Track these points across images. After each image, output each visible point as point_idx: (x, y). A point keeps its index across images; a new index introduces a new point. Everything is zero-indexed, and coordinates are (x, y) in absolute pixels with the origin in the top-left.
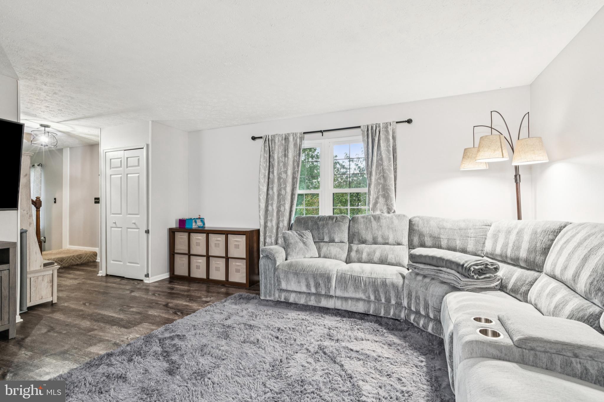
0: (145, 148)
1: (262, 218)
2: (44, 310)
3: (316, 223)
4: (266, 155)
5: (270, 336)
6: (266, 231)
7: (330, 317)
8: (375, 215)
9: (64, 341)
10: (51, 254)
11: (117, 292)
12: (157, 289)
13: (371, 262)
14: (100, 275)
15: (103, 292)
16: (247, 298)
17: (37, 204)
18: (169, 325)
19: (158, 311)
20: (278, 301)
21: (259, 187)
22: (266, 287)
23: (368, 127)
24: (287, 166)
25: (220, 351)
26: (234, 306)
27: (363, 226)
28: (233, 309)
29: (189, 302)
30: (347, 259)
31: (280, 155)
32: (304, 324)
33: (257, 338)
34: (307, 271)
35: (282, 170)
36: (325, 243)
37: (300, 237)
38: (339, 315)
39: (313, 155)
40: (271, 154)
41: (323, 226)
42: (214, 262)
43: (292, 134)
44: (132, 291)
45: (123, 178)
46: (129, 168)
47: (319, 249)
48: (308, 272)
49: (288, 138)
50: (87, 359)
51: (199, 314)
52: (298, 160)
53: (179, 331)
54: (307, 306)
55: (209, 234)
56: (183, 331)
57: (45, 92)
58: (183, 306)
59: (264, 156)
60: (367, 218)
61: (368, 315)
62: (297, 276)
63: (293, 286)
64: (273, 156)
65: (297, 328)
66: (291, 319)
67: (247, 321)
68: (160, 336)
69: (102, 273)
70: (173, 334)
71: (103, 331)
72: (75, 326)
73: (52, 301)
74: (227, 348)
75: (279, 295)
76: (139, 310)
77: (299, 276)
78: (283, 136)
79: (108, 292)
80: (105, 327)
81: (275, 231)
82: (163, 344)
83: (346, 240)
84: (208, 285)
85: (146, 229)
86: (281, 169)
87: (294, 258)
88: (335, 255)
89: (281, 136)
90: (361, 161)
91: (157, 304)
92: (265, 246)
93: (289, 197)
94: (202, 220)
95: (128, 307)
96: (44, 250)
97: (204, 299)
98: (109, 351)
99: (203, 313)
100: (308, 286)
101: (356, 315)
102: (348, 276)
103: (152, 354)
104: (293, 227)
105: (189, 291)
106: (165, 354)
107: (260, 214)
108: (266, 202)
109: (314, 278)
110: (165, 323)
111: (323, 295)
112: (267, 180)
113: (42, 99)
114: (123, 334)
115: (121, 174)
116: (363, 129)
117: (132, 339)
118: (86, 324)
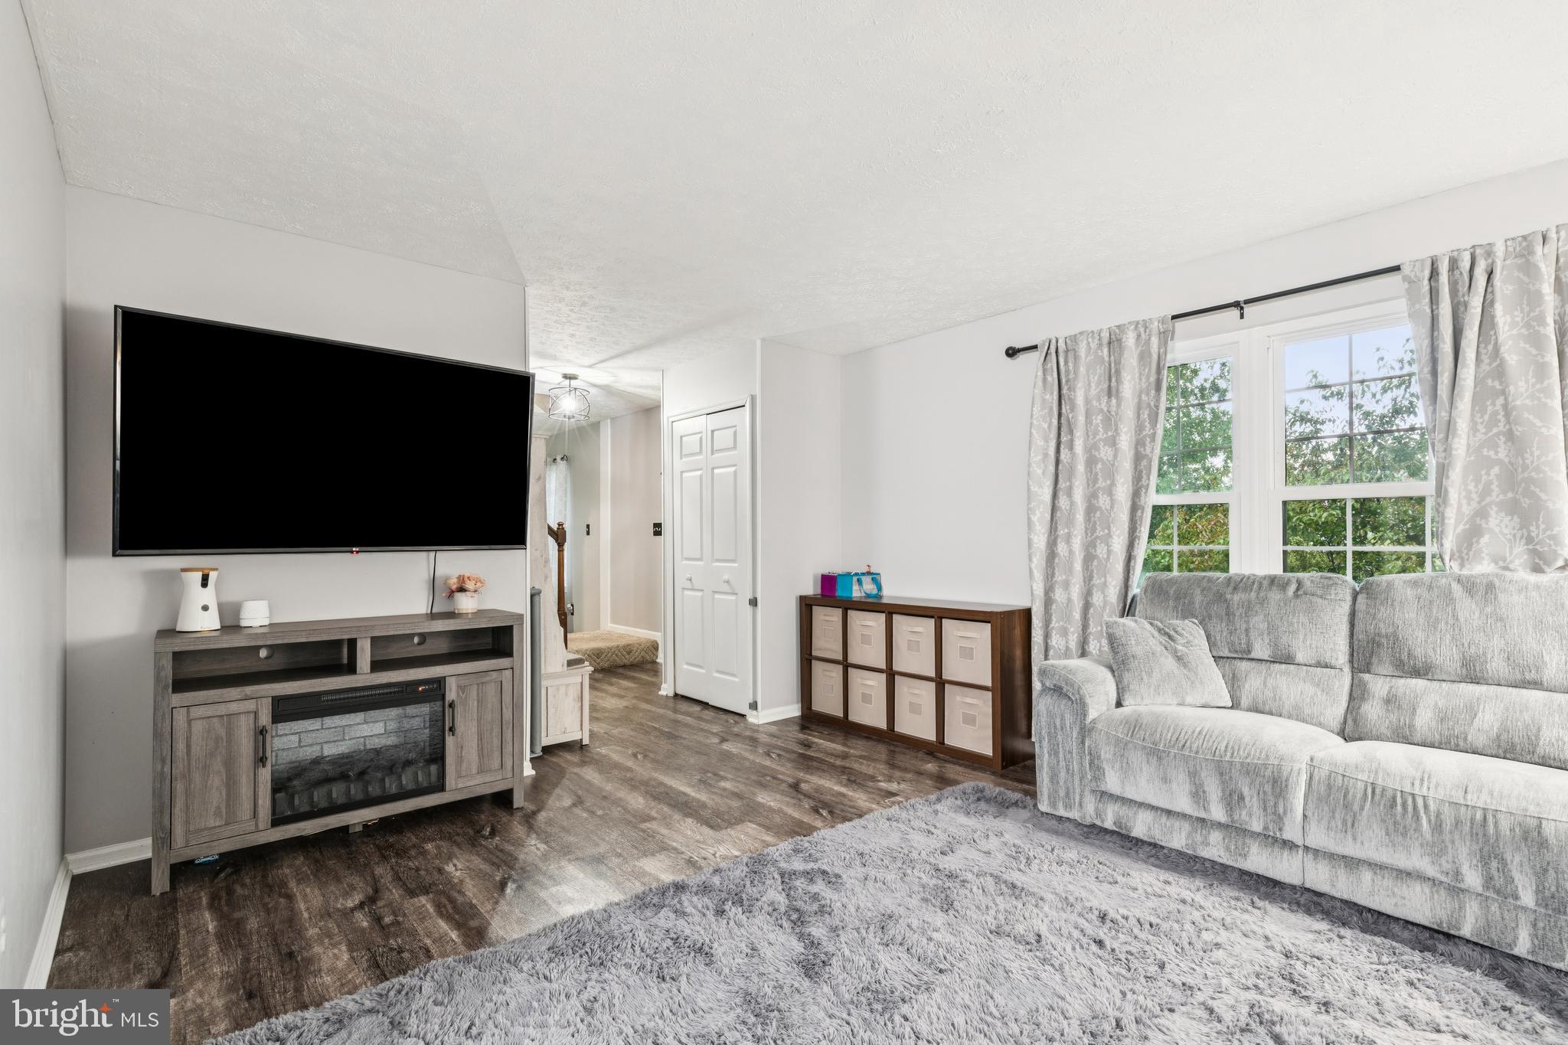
0: (748, 406)
1: (1039, 576)
2: (569, 757)
3: (1220, 597)
4: (1048, 397)
5: (1076, 934)
6: (1051, 615)
7: (1283, 913)
8: (1468, 578)
9: (599, 832)
10: (582, 639)
11: (695, 737)
12: (774, 741)
13: (1457, 745)
14: (663, 692)
15: (667, 732)
16: (1000, 799)
17: (558, 535)
18: (802, 841)
19: (778, 796)
20: (1093, 826)
21: (1029, 489)
22: (1054, 778)
23: (1433, 264)
24: (1116, 425)
25: (932, 944)
26: (962, 819)
27: (1413, 615)
28: (961, 826)
29: (846, 786)
30: (1345, 722)
31: (1093, 392)
32: (1189, 917)
33: (1036, 928)
34: (1194, 749)
35: (1101, 435)
36: (1253, 664)
37: (1164, 639)
38: (1323, 912)
39: (1187, 388)
40: (1065, 391)
41: (1249, 608)
42: (905, 689)
43: (1133, 327)
44: (723, 740)
45: (704, 477)
46: (716, 455)
47: (1233, 683)
48: (1197, 753)
49: (1119, 341)
50: (638, 888)
51: (873, 824)
52: (1152, 404)
53: (826, 860)
54: (1195, 858)
55: (894, 616)
56: (835, 864)
57: (567, 305)
58: (833, 795)
59: (1044, 400)
60: (1430, 588)
61: (1448, 936)
62: (1160, 759)
63: (1144, 787)
64: (1070, 399)
65: (1165, 926)
66: (1141, 891)
67: (1004, 870)
68: (783, 865)
69: (666, 690)
70: (810, 866)
71: (668, 826)
72: (617, 802)
73: (581, 740)
74: (949, 939)
75: (1097, 809)
76: (737, 787)
77: (1165, 762)
78: (1102, 335)
79: (677, 734)
80: (671, 817)
81: (1077, 615)
82: (790, 888)
83: (1341, 657)
84: (892, 748)
85: (750, 596)
86: (1096, 434)
87: (1146, 701)
88: (1296, 707)
89: (1096, 336)
90: (1374, 396)
91: (775, 778)
92: (1046, 658)
93: (1124, 517)
94: (875, 578)
95: (715, 777)
96: (572, 632)
97: (882, 784)
98: (679, 878)
99: (884, 825)
100: (1198, 795)
101: (1396, 929)
102: (1360, 785)
103: (767, 908)
104: (1139, 608)
105: (845, 756)
106: (795, 916)
107: (1033, 566)
108: (1051, 532)
109: (1221, 774)
110: (793, 833)
111: (1255, 835)
112: (1052, 468)
113: (564, 319)
114: (704, 842)
115: (701, 469)
116: (1412, 275)
117: (724, 858)
118: (637, 801)
